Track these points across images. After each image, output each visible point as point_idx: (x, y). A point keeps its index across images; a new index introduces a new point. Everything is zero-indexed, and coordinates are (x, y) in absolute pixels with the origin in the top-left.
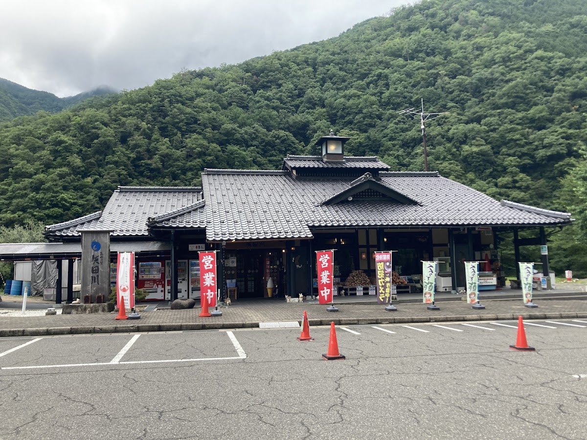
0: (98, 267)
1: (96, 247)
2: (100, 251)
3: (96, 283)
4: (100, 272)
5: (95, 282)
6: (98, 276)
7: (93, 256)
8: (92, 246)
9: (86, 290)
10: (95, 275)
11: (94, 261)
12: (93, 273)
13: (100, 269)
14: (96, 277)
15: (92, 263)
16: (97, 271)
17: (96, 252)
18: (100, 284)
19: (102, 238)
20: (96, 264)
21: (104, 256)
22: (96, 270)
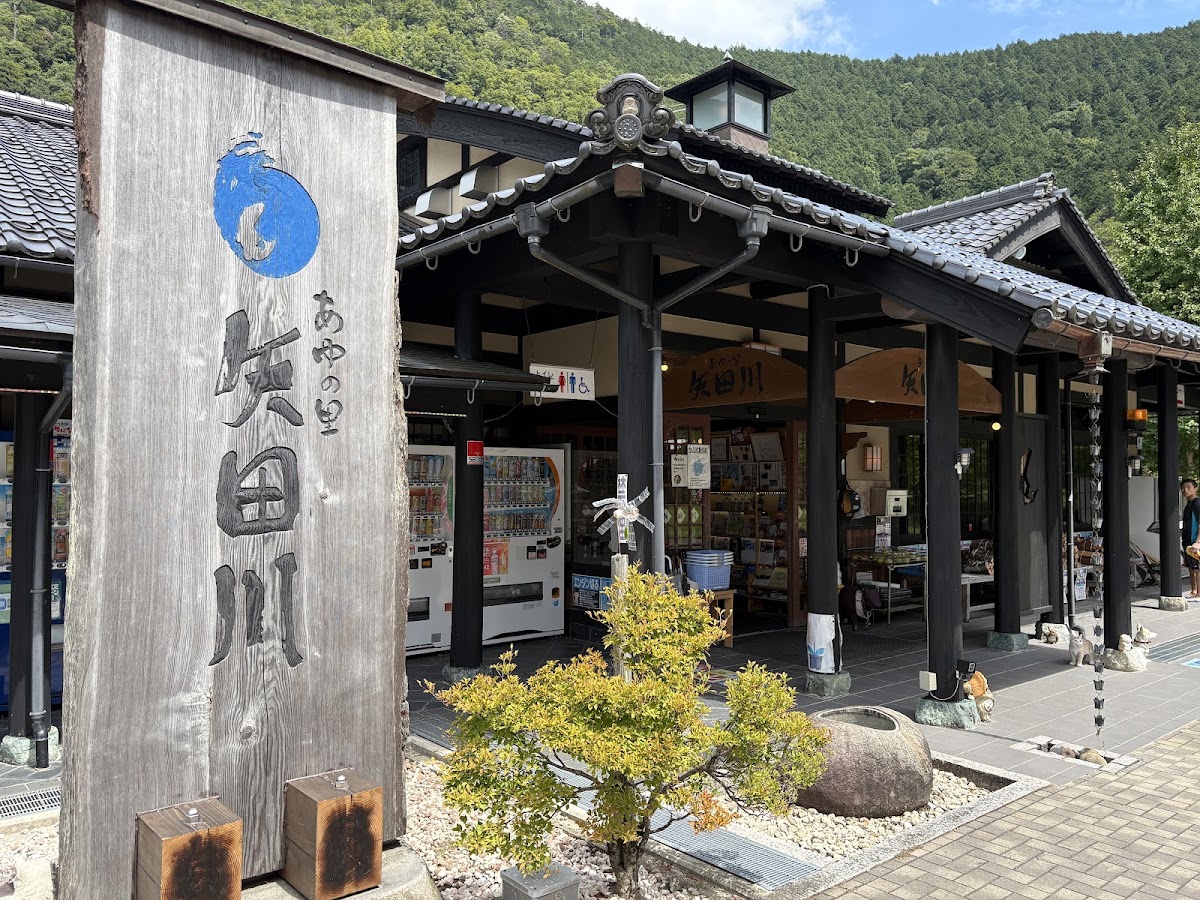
0: (285, 457)
1: (265, 225)
2: (306, 281)
3: (272, 647)
4: (307, 522)
5: (254, 634)
6: (287, 566)
7: (239, 325)
8: (226, 211)
9: (148, 751)
10: (256, 554)
11: (243, 388)
12: (230, 526)
13: (313, 483)
14: (271, 583)
15: (227, 405)
16: (276, 508)
17: (267, 285)
18: (310, 651)
19: (330, 131)
20: (270, 428)
21: (353, 341)
22: (266, 495)
